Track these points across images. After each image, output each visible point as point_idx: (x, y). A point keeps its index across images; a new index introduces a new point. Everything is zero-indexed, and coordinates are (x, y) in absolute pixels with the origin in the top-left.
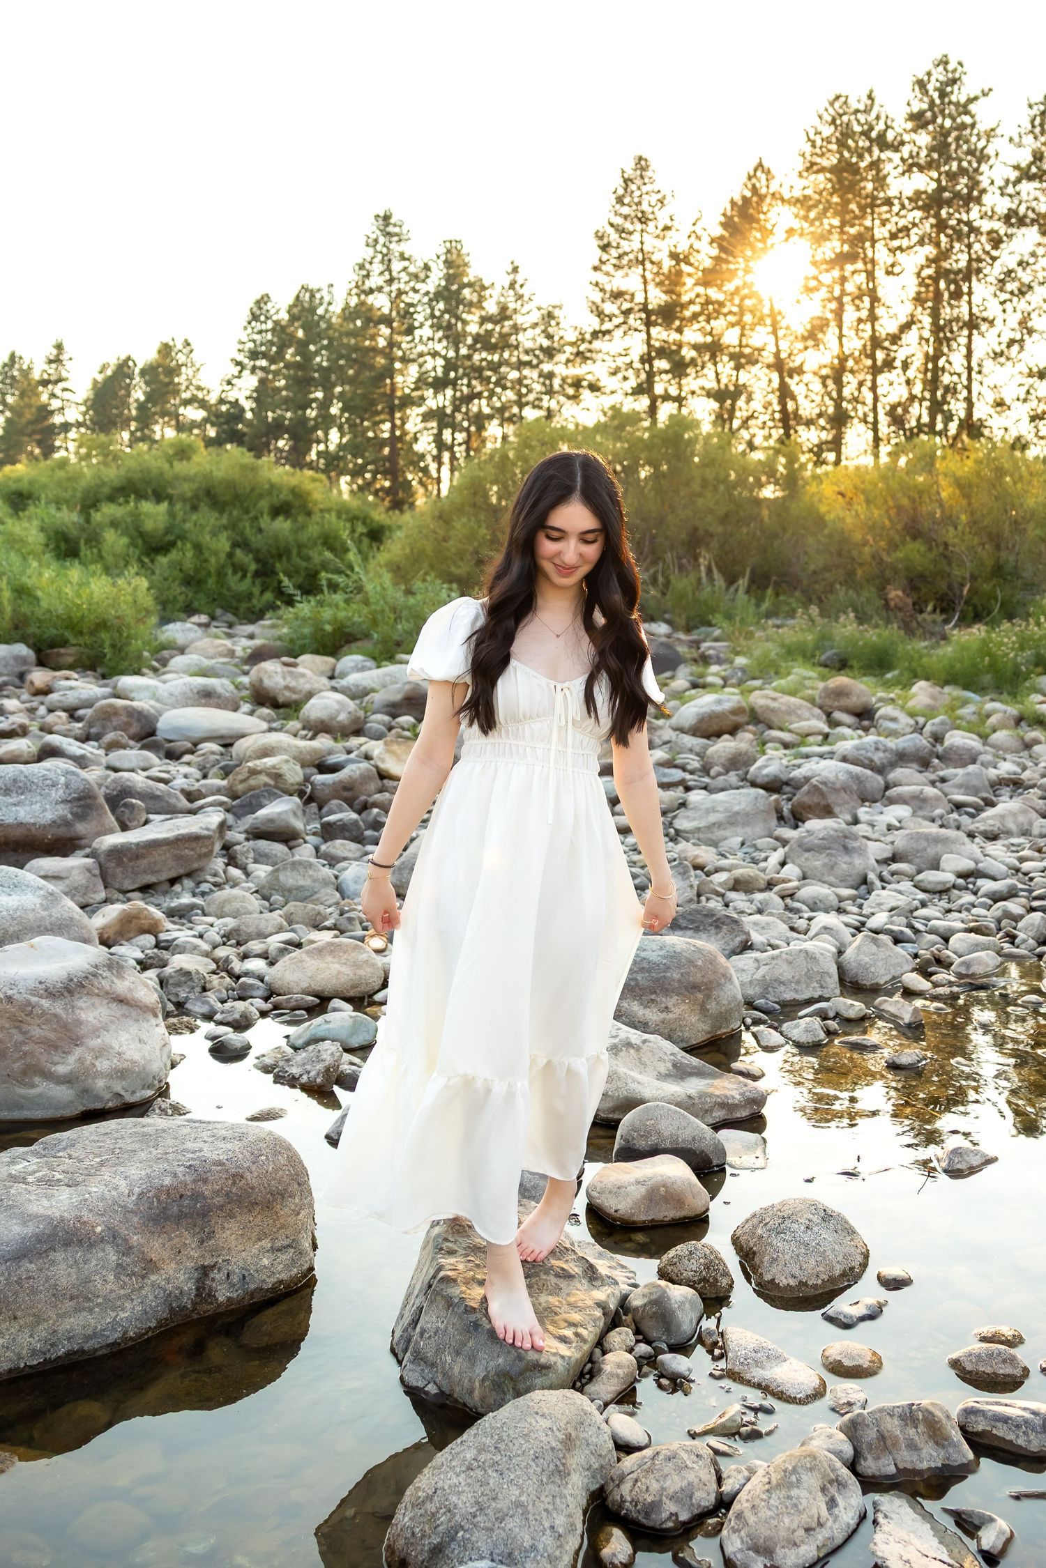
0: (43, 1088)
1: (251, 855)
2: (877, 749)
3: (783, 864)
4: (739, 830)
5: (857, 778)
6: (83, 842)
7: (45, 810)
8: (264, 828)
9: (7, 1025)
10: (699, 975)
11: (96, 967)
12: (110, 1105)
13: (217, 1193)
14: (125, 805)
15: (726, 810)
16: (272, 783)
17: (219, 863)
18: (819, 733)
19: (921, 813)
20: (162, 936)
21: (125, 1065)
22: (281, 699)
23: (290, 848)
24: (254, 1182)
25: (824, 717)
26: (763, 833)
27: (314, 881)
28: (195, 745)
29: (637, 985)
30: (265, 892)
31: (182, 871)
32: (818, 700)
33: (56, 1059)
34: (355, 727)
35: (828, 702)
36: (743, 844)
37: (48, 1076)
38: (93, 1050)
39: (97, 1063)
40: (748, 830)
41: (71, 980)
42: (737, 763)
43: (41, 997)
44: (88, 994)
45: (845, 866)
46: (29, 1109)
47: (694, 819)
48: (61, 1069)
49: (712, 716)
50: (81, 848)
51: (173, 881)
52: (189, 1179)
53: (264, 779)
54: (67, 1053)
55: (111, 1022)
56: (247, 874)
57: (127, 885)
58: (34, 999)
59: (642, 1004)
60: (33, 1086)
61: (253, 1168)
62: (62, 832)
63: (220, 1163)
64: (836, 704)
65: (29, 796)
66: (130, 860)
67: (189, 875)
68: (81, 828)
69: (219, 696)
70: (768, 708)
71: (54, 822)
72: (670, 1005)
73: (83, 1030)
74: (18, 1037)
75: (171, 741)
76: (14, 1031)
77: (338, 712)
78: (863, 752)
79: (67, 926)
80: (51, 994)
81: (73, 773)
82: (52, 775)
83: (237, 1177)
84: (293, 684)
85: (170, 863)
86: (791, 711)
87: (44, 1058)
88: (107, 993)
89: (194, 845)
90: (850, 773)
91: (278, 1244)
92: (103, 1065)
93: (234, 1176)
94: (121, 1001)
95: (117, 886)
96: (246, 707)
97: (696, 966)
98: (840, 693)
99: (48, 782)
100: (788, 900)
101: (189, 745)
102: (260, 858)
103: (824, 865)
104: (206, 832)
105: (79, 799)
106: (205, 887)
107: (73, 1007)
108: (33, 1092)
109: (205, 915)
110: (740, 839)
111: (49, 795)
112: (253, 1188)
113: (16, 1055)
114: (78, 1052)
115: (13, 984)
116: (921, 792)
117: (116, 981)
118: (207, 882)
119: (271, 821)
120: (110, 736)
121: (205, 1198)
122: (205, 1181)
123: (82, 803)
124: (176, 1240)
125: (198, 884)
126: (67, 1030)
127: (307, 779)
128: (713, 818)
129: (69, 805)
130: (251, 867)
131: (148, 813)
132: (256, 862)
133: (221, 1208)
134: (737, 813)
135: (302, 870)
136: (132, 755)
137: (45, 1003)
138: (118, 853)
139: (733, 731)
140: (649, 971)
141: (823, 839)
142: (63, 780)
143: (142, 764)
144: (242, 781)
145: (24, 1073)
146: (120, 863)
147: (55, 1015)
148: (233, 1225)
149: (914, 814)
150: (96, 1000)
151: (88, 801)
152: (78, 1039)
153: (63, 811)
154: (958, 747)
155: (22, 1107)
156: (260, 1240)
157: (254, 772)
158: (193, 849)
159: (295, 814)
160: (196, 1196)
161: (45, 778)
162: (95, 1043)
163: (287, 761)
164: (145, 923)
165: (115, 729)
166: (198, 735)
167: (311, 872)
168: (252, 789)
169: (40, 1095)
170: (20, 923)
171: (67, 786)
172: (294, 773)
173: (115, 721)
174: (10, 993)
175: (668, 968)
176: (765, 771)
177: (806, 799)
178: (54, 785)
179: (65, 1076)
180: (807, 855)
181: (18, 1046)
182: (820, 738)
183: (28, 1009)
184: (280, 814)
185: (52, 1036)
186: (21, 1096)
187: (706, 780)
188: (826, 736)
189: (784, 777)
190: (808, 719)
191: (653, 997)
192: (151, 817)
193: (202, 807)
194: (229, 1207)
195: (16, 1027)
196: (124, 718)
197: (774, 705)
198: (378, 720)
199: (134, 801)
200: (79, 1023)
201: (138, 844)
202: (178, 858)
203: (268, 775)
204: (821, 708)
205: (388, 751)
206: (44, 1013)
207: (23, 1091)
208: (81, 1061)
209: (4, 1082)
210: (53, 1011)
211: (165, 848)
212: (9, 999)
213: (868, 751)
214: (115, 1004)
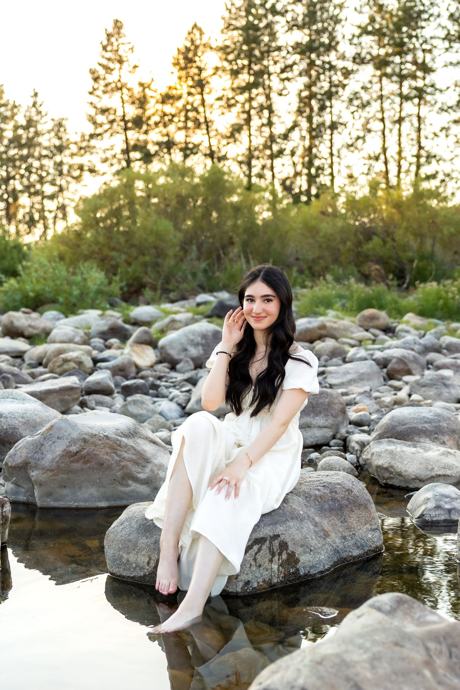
0: (133, 487)
1: (94, 402)
2: (415, 343)
3: (410, 395)
5: (414, 357)
8: (94, 388)
9: (109, 451)
10: (454, 425)
11: (135, 425)
13: (343, 498)
14: (4, 378)
15: (356, 372)
16: (77, 367)
18: (370, 339)
23: (113, 397)
24: (358, 494)
26: (378, 385)
27: (148, 411)
29: (427, 430)
32: (358, 323)
33: (139, 470)
35: (366, 323)
36: (371, 390)
37: (136, 480)
38: (156, 466)
40: (371, 383)
41: (130, 429)
42: (335, 354)
43: (121, 437)
44: (139, 437)
45: (446, 394)
46: (126, 500)
47: (338, 378)
48: (142, 476)
49: (307, 331)
52: (327, 492)
53: (72, 365)
54: (144, 467)
55: (157, 453)
58: (119, 438)
59: (431, 440)
60: (128, 486)
63: (339, 483)
64: (371, 324)
72: (445, 440)
73: (148, 455)
74: (116, 458)
76: (113, 455)
77: (74, 335)
80: (125, 435)
83: (350, 491)
85: (57, 404)
86: (346, 329)
87: (133, 469)
88: (147, 438)
92: (162, 474)
93: (348, 489)
94: (154, 443)
97: (452, 420)
98: (373, 318)
102: (99, 403)
103: (436, 394)
104: (75, 385)
107: (137, 443)
108: (128, 489)
110: (368, 388)
113: (118, 468)
114: (150, 466)
115: (104, 430)
116: (456, 362)
117: (147, 432)
119: (98, 383)
121: (339, 501)
122: (336, 492)
124: (332, 521)
126: (141, 454)
128: (349, 377)
131: (16, 383)
132: (96, 406)
134: (363, 374)
135: (139, 405)
137: (124, 440)
139: (321, 338)
140: (430, 423)
144: (59, 367)
145: (123, 478)
147: (132, 447)
148: (354, 515)
150: (144, 441)
152: (148, 459)
154: (455, 343)
155: (121, 500)
157: (66, 361)
159: (110, 379)
160: (334, 500)
162: (155, 462)
163: (83, 354)
168: (66, 371)
169: (133, 491)
172: (88, 362)
174: (105, 434)
175: (440, 421)
177: (396, 366)
179: (145, 480)
180: (423, 389)
181: (117, 463)
182: (372, 341)
183: (117, 443)
184: (102, 379)
185: (134, 457)
186: (122, 492)
188: (374, 341)
190: (356, 333)
191: (436, 436)
192: (18, 385)
194: (350, 506)
195: (114, 453)
197: (335, 326)
200: (144, 451)
202: (61, 401)
203: (75, 362)
204: (361, 326)
205: (133, 351)
206: (126, 445)
207: (123, 489)
208: (152, 471)
209: (112, 484)
210: (130, 444)
211: (55, 394)
212: (107, 437)
213: (410, 344)
214: (152, 444)
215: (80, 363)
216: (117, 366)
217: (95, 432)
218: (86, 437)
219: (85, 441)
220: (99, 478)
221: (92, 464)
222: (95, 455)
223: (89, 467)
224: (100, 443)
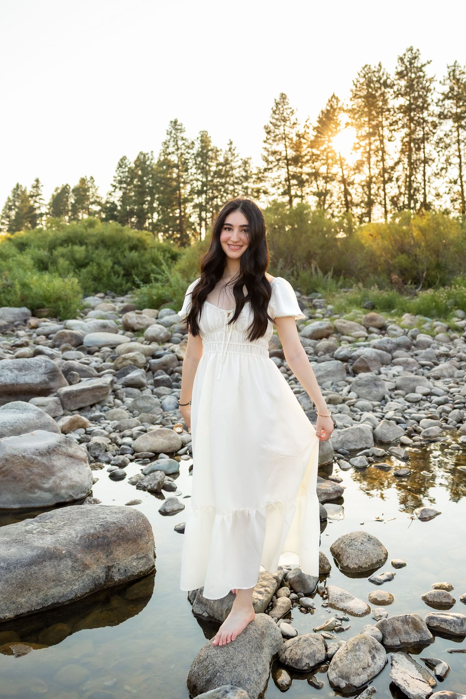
0: (39, 494)
1: (125, 394)
2: (388, 343)
3: (349, 392)
4: (331, 378)
5: (380, 355)
6: (53, 390)
7: (37, 377)
8: (130, 383)
9: (23, 468)
11: (60, 442)
12: (68, 500)
13: (113, 536)
14: (71, 374)
15: (325, 370)
16: (133, 363)
17: (111, 398)
18: (364, 337)
19: (407, 369)
20: (88, 429)
21: (73, 483)
22: (136, 328)
23: (141, 391)
24: (129, 531)
25: (366, 330)
26: (341, 379)
27: (152, 404)
28: (100, 348)
30: (131, 409)
31: (95, 401)
32: (363, 323)
33: (44, 481)
34: (167, 339)
35: (367, 323)
36: (332, 384)
37: (41, 489)
38: (60, 477)
39: (62, 483)
40: (334, 378)
41: (50, 448)
42: (329, 350)
43: (37, 456)
44: (57, 454)
45: (375, 392)
46: (33, 503)
48: (46, 486)
49: (318, 331)
50: (52, 393)
51: (92, 406)
52: (101, 530)
53: (129, 362)
54: (49, 479)
55: (67, 465)
56: (123, 402)
57: (73, 408)
58: (34, 457)
60: (35, 493)
61: (128, 525)
62: (44, 386)
63: (114, 523)
64: (371, 324)
65: (30, 371)
66: (73, 397)
67: (99, 403)
68: (52, 384)
69: (109, 327)
70: (341, 327)
71: (41, 382)
73: (55, 469)
74: (28, 473)
75: (89, 347)
77: (160, 333)
78: (382, 344)
79: (47, 426)
80: (41, 454)
81: (48, 361)
82: (39, 363)
83: (121, 529)
84: (141, 321)
85: (91, 398)
86: (351, 328)
87: (39, 481)
88: (65, 453)
89: (100, 390)
90: (377, 353)
91: (140, 556)
92: (64, 484)
93: (120, 528)
94: (71, 457)
95: (68, 408)
96: (121, 332)
98: (372, 319)
99: (38, 365)
100: (352, 407)
101: (97, 348)
102: (129, 395)
103: (367, 392)
104: (105, 385)
105: (51, 372)
106: (105, 408)
107: (51, 460)
108: (35, 495)
109: (105, 419)
110: (331, 382)
111: (38, 371)
112: (128, 533)
113: (27, 480)
114: (53, 478)
115: (25, 451)
116: (407, 360)
117: (68, 448)
118: (106, 406)
119: (133, 379)
120: (64, 346)
121: (108, 538)
122: (108, 531)
123: (52, 374)
124: (97, 556)
125: (103, 407)
126: (49, 469)
127: (147, 361)
128: (319, 374)
129: (47, 375)
130: (125, 399)
131: (81, 377)
132: (127, 397)
133: (115, 542)
134: (329, 371)
135: (146, 400)
136: (73, 353)
137: (39, 458)
138: (68, 395)
139: (327, 337)
141: (366, 381)
142: (44, 364)
143: (78, 357)
144: (120, 363)
145: (31, 488)
146: (69, 399)
147: (43, 463)
148: (120, 549)
149: (404, 370)
150: (60, 457)
151: (55, 373)
152: (53, 473)
153: (45, 377)
154: (422, 341)
155: (30, 502)
156: (132, 555)
157: (125, 359)
158: (100, 392)
159: (143, 376)
160: (104, 537)
161: (36, 364)
162: (60, 474)
163: (139, 354)
164: (81, 424)
165: (66, 342)
166: (101, 344)
167: (150, 401)
168: (124, 366)
169: (38, 497)
170: (28, 425)
171: (46, 367)
172: (142, 359)
173: (66, 339)
174: (24, 454)
176: (341, 353)
177: (359, 365)
178: (40, 367)
179: (48, 489)
180: (359, 388)
181: (28, 476)
182: (364, 339)
183: (32, 461)
184: (136, 376)
185: (42, 472)
186: (30, 498)
187: (316, 357)
188: (367, 338)
189: (349, 356)
190: (359, 331)
192: (82, 379)
193: (103, 375)
194: (118, 541)
195: (27, 469)
196: (69, 338)
197: (344, 325)
198: (177, 336)
199: (74, 372)
200: (53, 466)
201: (76, 391)
202: (94, 396)
203: (131, 360)
204: (364, 326)
205: (182, 349)
206: (38, 462)
207: (31, 495)
208: (55, 482)
209: (23, 492)
210: (42, 461)
211: (88, 392)
212: (24, 457)
213: (384, 344)
214: (68, 458)
215: (135, 361)
216: (162, 362)
217: (16, 453)
218: (7, 457)
219: (7, 460)
220: (14, 488)
221: (9, 477)
222: (12, 471)
223: (7, 480)
224: (18, 461)
